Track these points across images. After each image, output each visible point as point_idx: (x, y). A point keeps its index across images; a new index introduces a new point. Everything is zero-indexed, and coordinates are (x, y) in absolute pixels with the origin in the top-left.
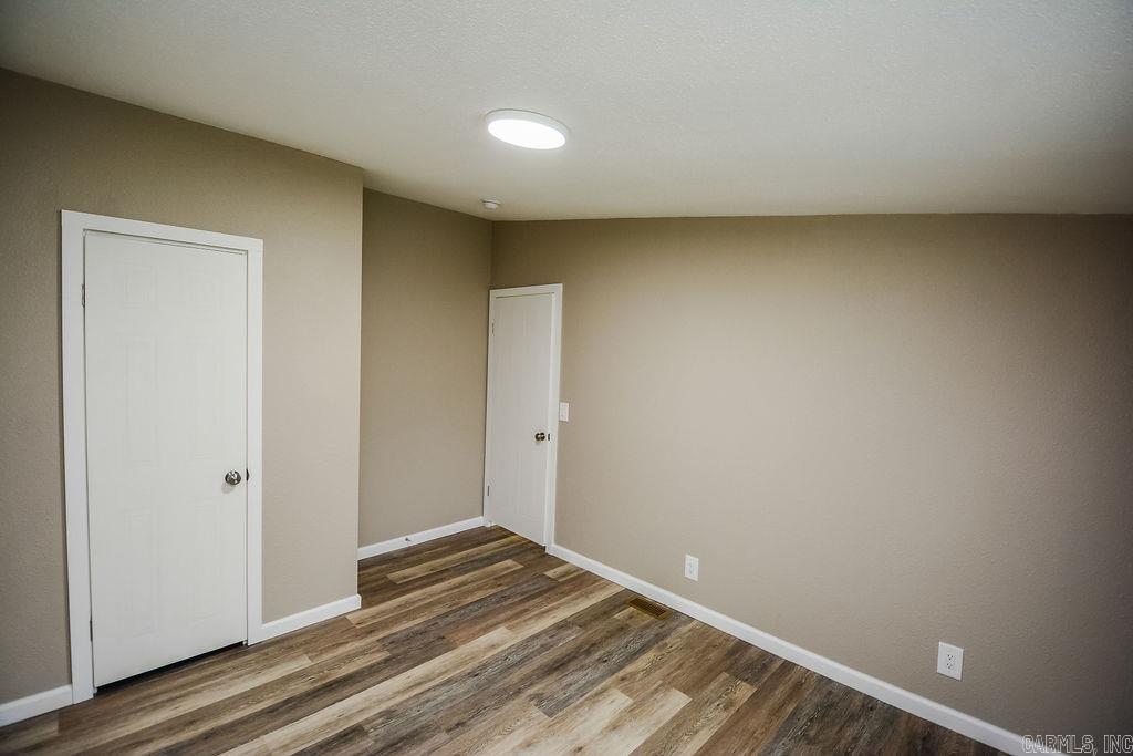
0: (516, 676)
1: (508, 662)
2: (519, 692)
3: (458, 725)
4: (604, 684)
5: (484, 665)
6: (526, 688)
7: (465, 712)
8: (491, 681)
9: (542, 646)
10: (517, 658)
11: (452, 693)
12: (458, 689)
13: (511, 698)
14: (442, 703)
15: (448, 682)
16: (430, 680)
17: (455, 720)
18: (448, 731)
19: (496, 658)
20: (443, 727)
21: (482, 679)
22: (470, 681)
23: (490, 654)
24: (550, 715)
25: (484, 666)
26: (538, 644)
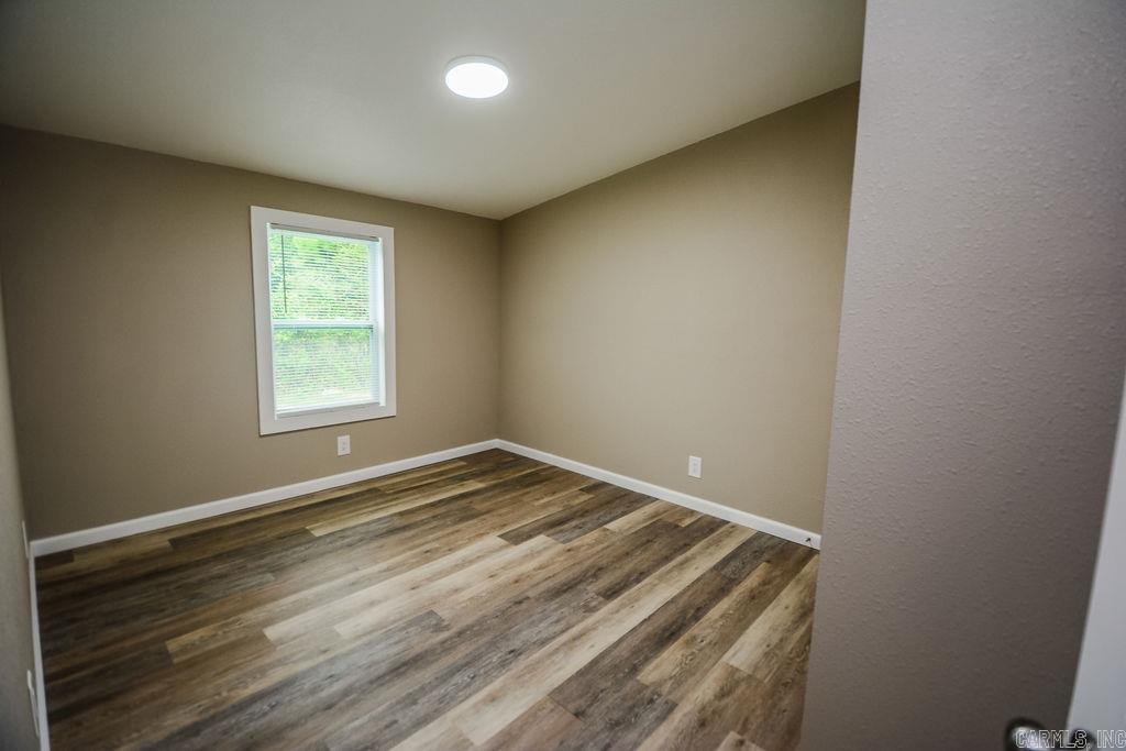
0: (462, 652)
1: (470, 672)
2: (460, 634)
3: (520, 602)
4: (353, 645)
5: (503, 666)
6: (451, 638)
7: (516, 612)
8: (493, 644)
9: (415, 702)
10: (458, 679)
11: (536, 629)
12: (529, 634)
13: (470, 627)
14: (541, 621)
15: (543, 643)
16: (564, 644)
17: (524, 605)
18: (528, 598)
19: (488, 677)
20: (533, 600)
21: (505, 648)
22: (516, 644)
23: (497, 684)
24: (431, 613)
25: (503, 664)
26: (420, 709)
